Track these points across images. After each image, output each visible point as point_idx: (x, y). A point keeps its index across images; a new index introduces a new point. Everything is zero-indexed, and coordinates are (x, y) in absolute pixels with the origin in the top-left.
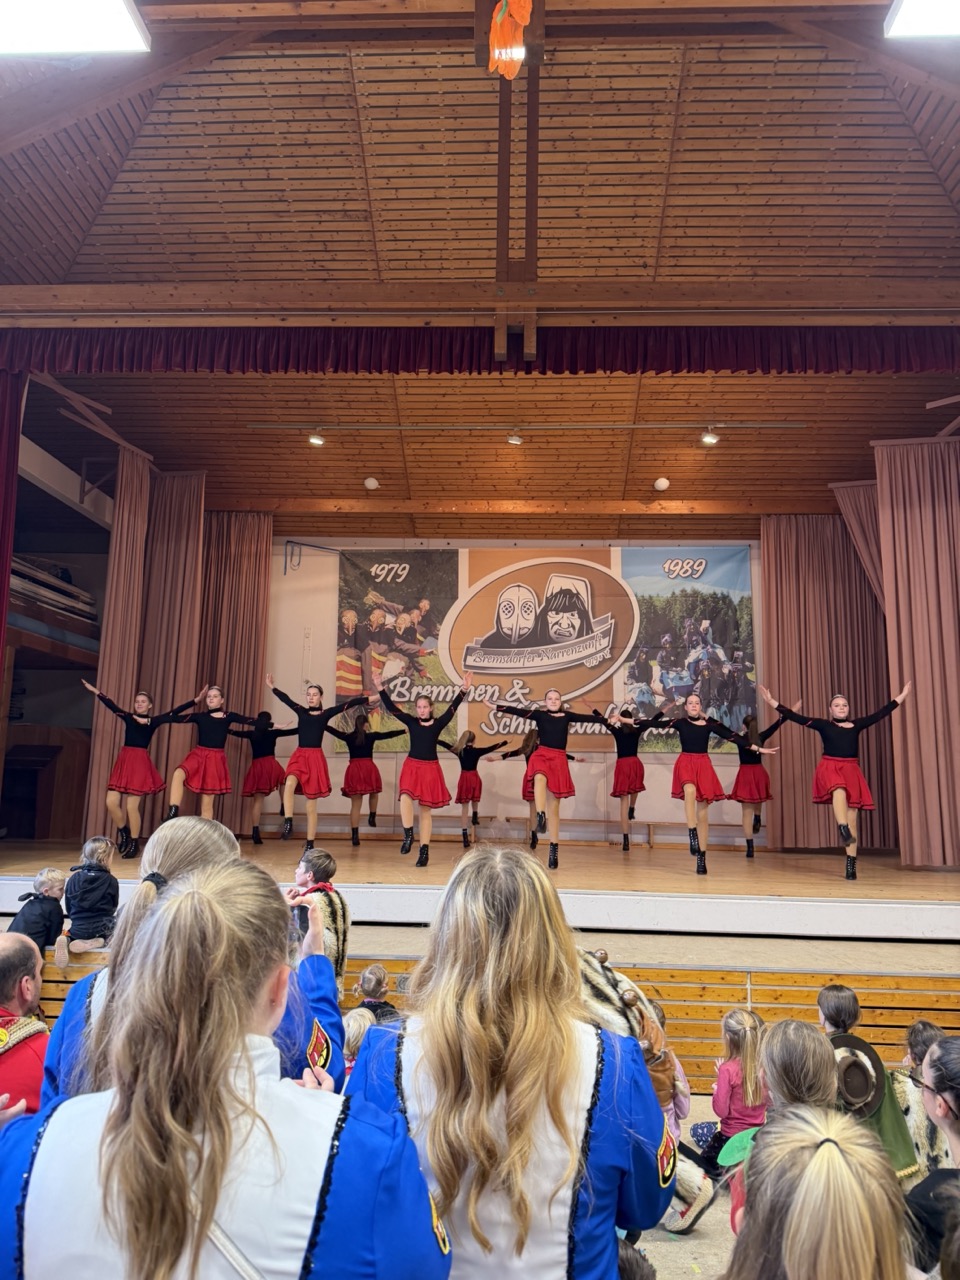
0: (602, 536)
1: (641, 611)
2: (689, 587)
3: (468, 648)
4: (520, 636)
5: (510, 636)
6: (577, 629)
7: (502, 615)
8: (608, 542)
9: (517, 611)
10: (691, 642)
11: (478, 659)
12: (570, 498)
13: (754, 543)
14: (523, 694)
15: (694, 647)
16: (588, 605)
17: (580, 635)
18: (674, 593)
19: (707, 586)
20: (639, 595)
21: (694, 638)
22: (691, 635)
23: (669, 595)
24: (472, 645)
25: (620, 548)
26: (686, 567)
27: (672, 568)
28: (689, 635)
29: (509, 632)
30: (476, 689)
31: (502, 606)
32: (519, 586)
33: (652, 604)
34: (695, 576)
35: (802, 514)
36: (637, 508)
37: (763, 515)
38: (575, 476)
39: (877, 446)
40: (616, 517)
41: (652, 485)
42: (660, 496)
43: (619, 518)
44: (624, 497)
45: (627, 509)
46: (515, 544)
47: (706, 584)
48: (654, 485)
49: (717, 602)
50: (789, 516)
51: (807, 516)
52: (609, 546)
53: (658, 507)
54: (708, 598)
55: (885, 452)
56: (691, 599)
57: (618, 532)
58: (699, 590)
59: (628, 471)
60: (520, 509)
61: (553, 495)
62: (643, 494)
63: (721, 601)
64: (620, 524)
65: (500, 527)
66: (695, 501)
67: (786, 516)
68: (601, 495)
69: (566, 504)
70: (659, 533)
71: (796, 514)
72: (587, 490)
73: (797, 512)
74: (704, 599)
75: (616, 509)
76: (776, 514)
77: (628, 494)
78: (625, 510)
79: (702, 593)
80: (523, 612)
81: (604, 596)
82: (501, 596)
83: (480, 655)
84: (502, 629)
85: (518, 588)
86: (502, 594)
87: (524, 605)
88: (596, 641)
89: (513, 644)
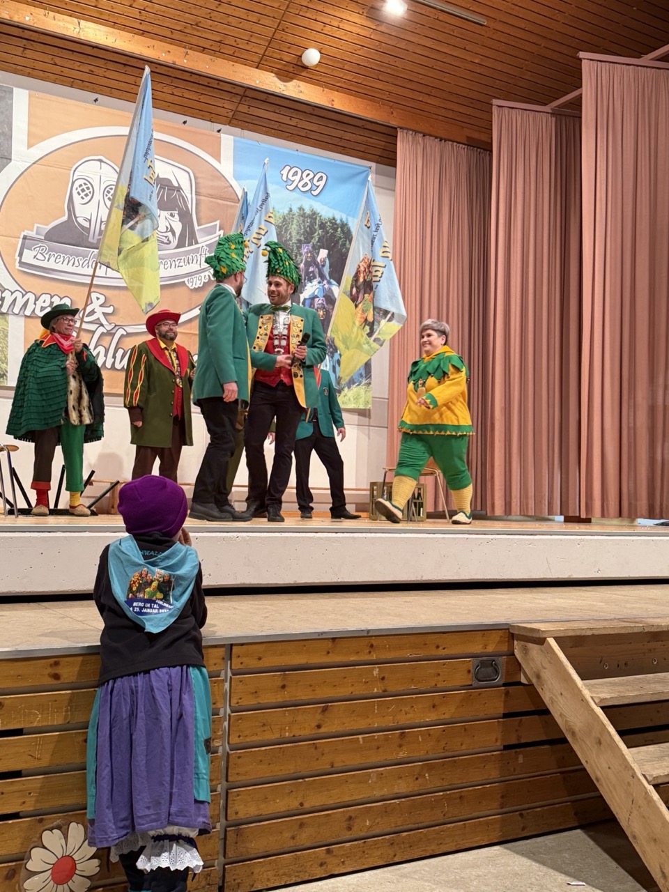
0: (212, 117)
2: (309, 205)
3: (25, 238)
4: (101, 232)
5: (88, 230)
6: (177, 235)
7: (77, 199)
8: (219, 126)
9: (98, 196)
10: (307, 273)
11: (40, 256)
12: (193, 47)
13: (373, 165)
14: (104, 314)
15: (310, 280)
16: (192, 206)
17: (181, 244)
18: (291, 210)
19: (326, 208)
21: (311, 269)
22: (308, 264)
23: (286, 211)
24: (33, 234)
25: (232, 137)
26: (306, 180)
27: (290, 176)
28: (305, 265)
29: (86, 224)
30: (37, 299)
31: (77, 184)
32: (101, 161)
34: (315, 193)
35: (436, 138)
36: (272, 84)
37: (401, 128)
38: (212, 15)
39: (585, 59)
40: (240, 91)
41: (299, 54)
42: (303, 74)
43: (242, 93)
44: (259, 63)
45: (260, 82)
46: (96, 100)
47: (325, 205)
48: (301, 56)
49: (336, 230)
50: (424, 136)
51: (441, 140)
52: (219, 131)
53: (296, 89)
54: (326, 223)
55: (592, 67)
56: (309, 221)
57: (233, 115)
58: (318, 212)
59: (278, 27)
60: (123, 44)
61: (173, 37)
62: (285, 65)
63: (339, 229)
64: (239, 103)
65: (81, 69)
66: (336, 93)
67: (421, 135)
68: (234, 53)
69: (187, 53)
70: (279, 128)
71: (431, 135)
72: (218, 39)
73: (433, 133)
74: (322, 223)
75: (247, 77)
76: (413, 130)
77: (266, 61)
78: (258, 82)
79: (321, 216)
80: (106, 198)
81: (211, 196)
82: (75, 171)
83: (43, 249)
84: (76, 218)
85: (99, 163)
86: (76, 168)
87: (107, 189)
88: (201, 255)
89: (90, 242)
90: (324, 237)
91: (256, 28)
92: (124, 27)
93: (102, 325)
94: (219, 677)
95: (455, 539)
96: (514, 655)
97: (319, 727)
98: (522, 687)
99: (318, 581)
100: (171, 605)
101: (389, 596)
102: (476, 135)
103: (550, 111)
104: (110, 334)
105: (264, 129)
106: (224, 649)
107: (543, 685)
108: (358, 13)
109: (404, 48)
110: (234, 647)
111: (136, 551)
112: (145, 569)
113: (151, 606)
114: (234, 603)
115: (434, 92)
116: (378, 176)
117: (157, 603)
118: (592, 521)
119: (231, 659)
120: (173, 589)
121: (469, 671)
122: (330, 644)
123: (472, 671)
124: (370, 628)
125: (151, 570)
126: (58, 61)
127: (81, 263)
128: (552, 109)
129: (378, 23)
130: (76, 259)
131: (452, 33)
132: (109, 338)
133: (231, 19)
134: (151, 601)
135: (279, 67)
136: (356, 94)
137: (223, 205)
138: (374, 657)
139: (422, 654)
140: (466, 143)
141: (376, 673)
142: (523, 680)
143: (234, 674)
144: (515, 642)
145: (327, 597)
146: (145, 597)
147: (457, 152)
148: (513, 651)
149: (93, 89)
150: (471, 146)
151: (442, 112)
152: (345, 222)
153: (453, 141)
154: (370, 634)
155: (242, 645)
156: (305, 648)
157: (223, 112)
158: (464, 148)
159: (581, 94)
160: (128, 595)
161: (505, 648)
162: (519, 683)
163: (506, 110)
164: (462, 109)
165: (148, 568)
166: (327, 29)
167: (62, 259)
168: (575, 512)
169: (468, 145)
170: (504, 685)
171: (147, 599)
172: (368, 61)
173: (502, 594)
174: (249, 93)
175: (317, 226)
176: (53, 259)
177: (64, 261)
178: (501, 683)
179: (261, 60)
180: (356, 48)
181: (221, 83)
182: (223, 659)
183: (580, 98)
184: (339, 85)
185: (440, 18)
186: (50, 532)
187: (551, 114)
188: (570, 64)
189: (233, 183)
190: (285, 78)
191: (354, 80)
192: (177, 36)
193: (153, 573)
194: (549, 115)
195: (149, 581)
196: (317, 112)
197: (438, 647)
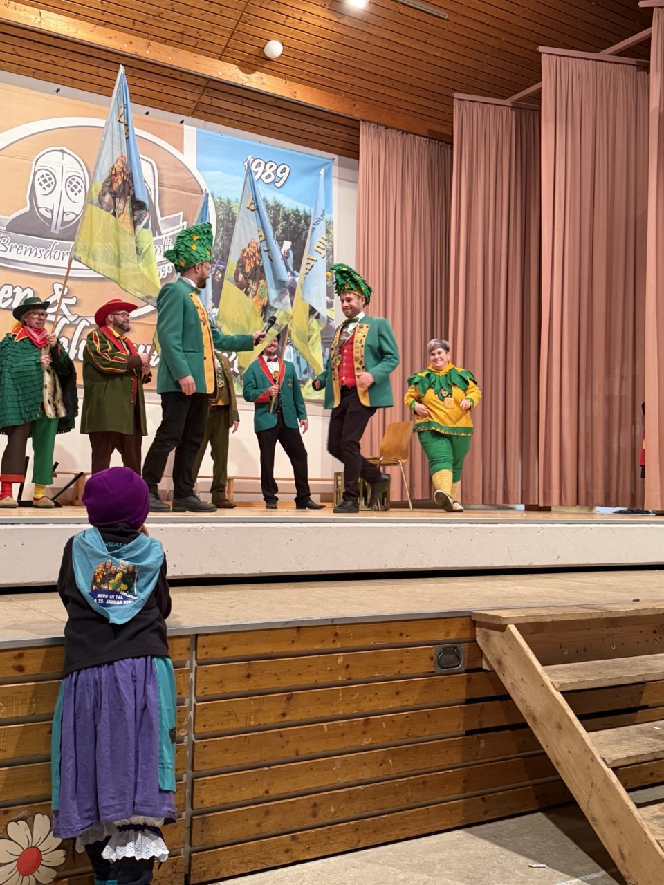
0: (173, 107)
1: (217, 216)
2: (272, 197)
4: (64, 223)
5: (50, 221)
7: (39, 189)
8: (181, 118)
9: (60, 187)
12: (156, 38)
13: (336, 157)
14: (66, 304)
19: (289, 200)
20: (216, 195)
25: (195, 129)
26: (269, 171)
29: (48, 215)
31: (38, 175)
32: (63, 151)
33: (230, 210)
34: (278, 185)
35: (398, 130)
36: (235, 76)
37: (363, 121)
38: (174, 6)
39: (544, 53)
40: (203, 82)
41: (261, 46)
42: (265, 66)
43: (205, 85)
44: (222, 55)
45: (223, 73)
46: (58, 91)
47: (289, 196)
48: (263, 48)
49: (299, 222)
50: (386, 128)
51: (403, 133)
52: (182, 122)
53: (258, 81)
54: (290, 214)
55: (552, 61)
56: (272, 212)
57: (196, 107)
58: (281, 203)
59: (240, 19)
60: (85, 34)
61: (135, 28)
62: (248, 57)
63: (303, 221)
64: (202, 95)
65: (43, 59)
66: (299, 85)
67: (384, 128)
68: (196, 45)
69: (149, 44)
70: (242, 120)
71: (393, 128)
72: (180, 30)
73: (394, 126)
74: (285, 215)
75: (210, 69)
76: (375, 123)
77: (228, 52)
78: (220, 73)
79: (284, 208)
80: (68, 189)
81: (175, 187)
82: (37, 161)
83: (4, 241)
84: (38, 208)
85: (61, 153)
86: (38, 159)
87: (70, 179)
88: (164, 246)
89: (53, 233)
90: (287, 228)
91: (218, 19)
92: (87, 18)
93: (65, 316)
94: (184, 667)
95: (418, 528)
96: (475, 641)
97: (284, 715)
98: (484, 673)
99: (282, 571)
100: (135, 596)
101: (354, 585)
102: (437, 128)
103: (510, 105)
104: (73, 325)
105: (227, 120)
106: (188, 640)
107: (504, 671)
108: (321, 6)
109: (366, 41)
110: (199, 638)
111: (100, 543)
112: (110, 560)
113: (115, 597)
114: (199, 594)
115: (396, 85)
116: (341, 168)
117: (121, 595)
118: (552, 509)
119: (196, 649)
120: (137, 580)
121: (432, 658)
122: (295, 633)
123: (435, 657)
124: (335, 616)
125: (115, 561)
126: (19, 51)
127: (43, 253)
128: (512, 103)
129: (340, 15)
130: (39, 250)
131: (414, 27)
132: (72, 329)
133: (193, 11)
134: (115, 593)
135: (242, 58)
136: (320, 86)
137: (187, 196)
138: (338, 645)
139: (385, 642)
140: (428, 136)
141: (340, 661)
142: (485, 666)
143: (199, 664)
144: (477, 629)
145: (292, 586)
146: (110, 589)
147: (419, 145)
148: (475, 638)
149: (55, 80)
150: (433, 139)
151: (404, 105)
152: (309, 214)
153: (415, 134)
154: (334, 623)
155: (207, 635)
156: (270, 637)
157: (186, 103)
158: (426, 141)
159: (540, 89)
160: (92, 587)
161: (466, 635)
162: (481, 670)
163: (468, 103)
164: (423, 102)
165: (112, 559)
166: (290, 22)
167: (24, 250)
168: (534, 500)
169: (430, 138)
170: (466, 671)
171: (111, 591)
172: (331, 54)
173: (465, 582)
174: (211, 84)
175: (280, 218)
176: (14, 250)
177: (26, 252)
178: (463, 669)
179: (223, 52)
180: (318, 41)
181: (184, 74)
182: (189, 649)
183: (539, 92)
184: (301, 77)
185: (401, 11)
186: (13, 524)
187: (512, 107)
188: (530, 58)
189: (197, 174)
190: (248, 70)
191: (317, 72)
192: (139, 26)
193: (118, 565)
194: (510, 108)
195: (113, 573)
196: (279, 103)
197: (401, 635)
